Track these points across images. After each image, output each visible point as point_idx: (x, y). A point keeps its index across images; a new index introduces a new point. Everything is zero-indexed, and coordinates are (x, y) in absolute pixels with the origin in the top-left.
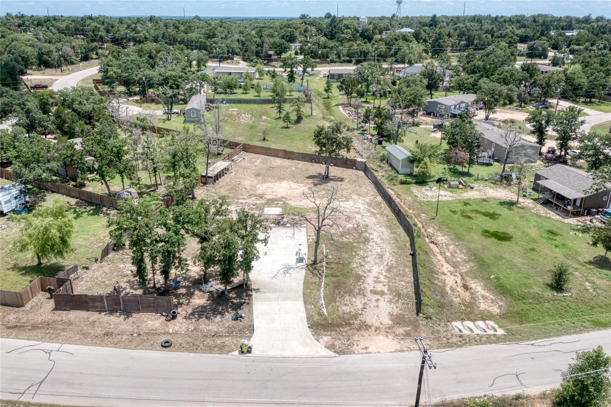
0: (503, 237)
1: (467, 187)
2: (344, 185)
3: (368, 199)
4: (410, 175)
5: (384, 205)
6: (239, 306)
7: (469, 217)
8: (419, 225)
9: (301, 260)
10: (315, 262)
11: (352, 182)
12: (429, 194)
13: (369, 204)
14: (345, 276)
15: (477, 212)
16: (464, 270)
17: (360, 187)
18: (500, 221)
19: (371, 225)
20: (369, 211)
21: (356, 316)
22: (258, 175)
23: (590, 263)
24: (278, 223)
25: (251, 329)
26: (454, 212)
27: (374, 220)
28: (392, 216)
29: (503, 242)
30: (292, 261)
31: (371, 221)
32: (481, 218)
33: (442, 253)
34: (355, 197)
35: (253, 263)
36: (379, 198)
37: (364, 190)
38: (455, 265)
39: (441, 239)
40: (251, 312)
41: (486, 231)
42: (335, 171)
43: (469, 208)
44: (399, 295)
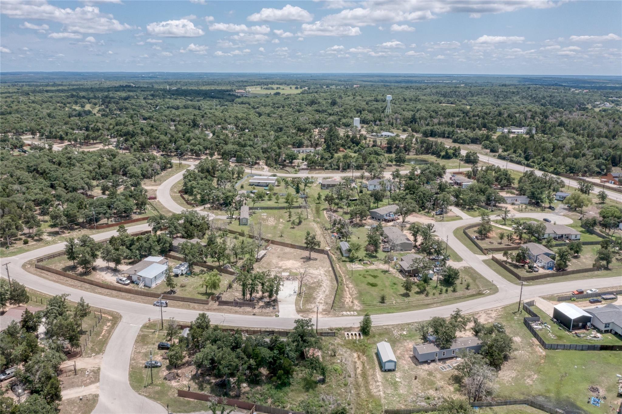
0: (373, 285)
1: (372, 263)
2: (317, 262)
3: (325, 269)
4: (348, 257)
5: (332, 272)
6: (274, 306)
7: (365, 277)
8: (344, 280)
9: (295, 292)
10: (300, 293)
11: (321, 260)
12: (354, 267)
13: (326, 271)
14: (310, 298)
15: (370, 275)
16: (354, 296)
17: (324, 263)
18: (377, 279)
19: (324, 280)
20: (325, 274)
21: (311, 309)
22: (279, 257)
23: (401, 295)
24: (287, 279)
25: (278, 312)
26: (360, 275)
27: (326, 278)
28: (334, 277)
29: (374, 287)
30: (292, 293)
31: (324, 278)
32: (370, 278)
33: (349, 291)
34: (320, 268)
35: (279, 292)
36: (331, 269)
37: (325, 265)
38: (351, 295)
39: (351, 286)
40: (278, 307)
41: (369, 283)
42: (314, 255)
43: (368, 273)
44: (327, 304)
